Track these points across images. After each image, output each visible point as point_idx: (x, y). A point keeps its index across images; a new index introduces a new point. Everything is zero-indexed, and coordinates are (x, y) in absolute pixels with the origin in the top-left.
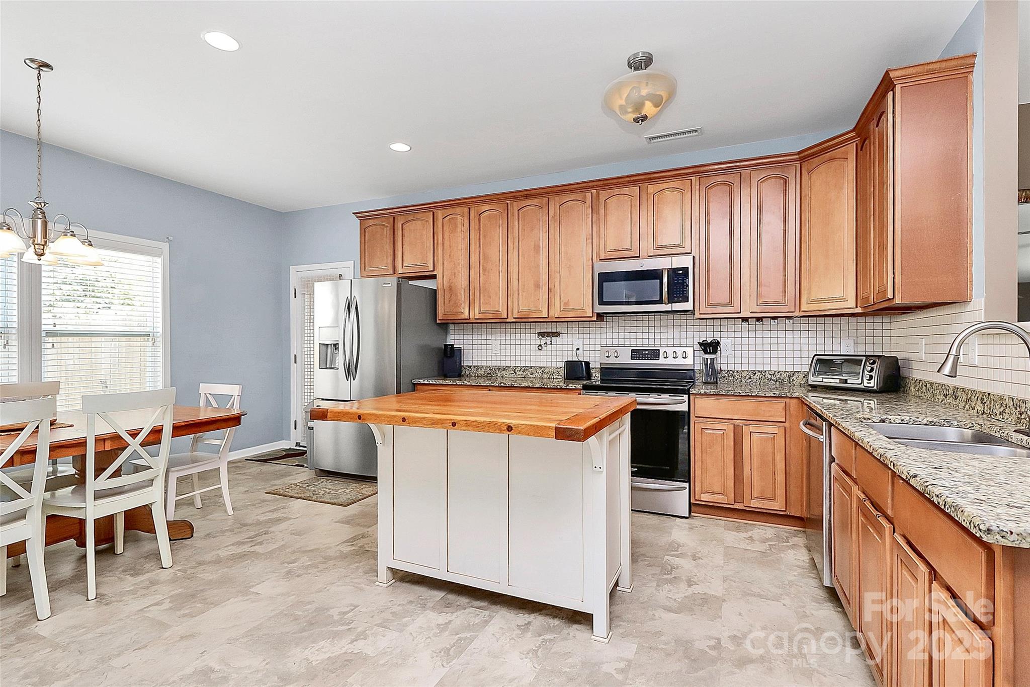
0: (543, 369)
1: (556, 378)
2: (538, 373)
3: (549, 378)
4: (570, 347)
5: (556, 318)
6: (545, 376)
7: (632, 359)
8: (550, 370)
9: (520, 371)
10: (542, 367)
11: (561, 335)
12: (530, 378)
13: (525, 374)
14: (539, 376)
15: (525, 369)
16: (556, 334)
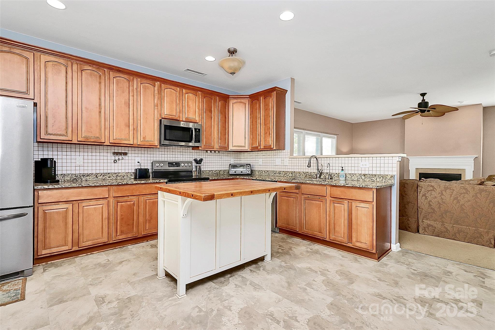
0: (117, 174)
1: (126, 179)
2: (114, 177)
3: (121, 179)
4: (133, 161)
5: (138, 145)
6: (118, 178)
7: (169, 167)
8: (122, 175)
9: (101, 176)
10: (116, 173)
11: (128, 154)
12: (108, 180)
13: (104, 177)
14: (114, 179)
15: (104, 175)
16: (125, 154)
